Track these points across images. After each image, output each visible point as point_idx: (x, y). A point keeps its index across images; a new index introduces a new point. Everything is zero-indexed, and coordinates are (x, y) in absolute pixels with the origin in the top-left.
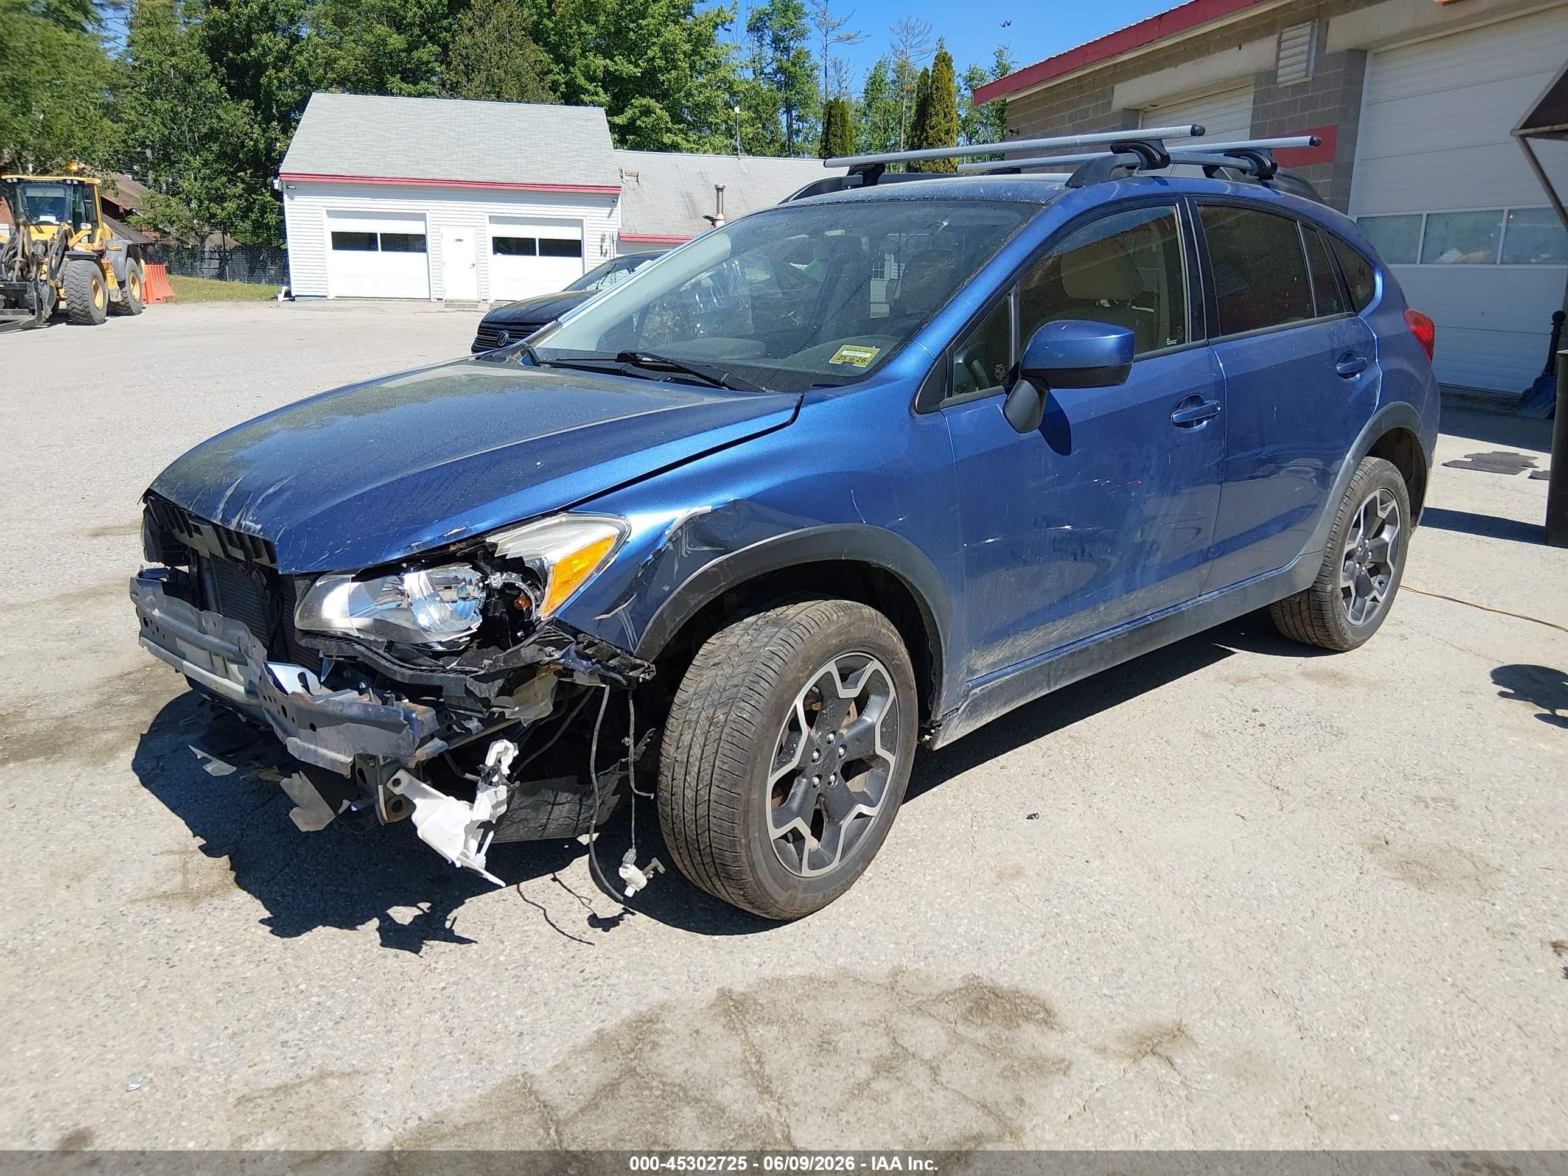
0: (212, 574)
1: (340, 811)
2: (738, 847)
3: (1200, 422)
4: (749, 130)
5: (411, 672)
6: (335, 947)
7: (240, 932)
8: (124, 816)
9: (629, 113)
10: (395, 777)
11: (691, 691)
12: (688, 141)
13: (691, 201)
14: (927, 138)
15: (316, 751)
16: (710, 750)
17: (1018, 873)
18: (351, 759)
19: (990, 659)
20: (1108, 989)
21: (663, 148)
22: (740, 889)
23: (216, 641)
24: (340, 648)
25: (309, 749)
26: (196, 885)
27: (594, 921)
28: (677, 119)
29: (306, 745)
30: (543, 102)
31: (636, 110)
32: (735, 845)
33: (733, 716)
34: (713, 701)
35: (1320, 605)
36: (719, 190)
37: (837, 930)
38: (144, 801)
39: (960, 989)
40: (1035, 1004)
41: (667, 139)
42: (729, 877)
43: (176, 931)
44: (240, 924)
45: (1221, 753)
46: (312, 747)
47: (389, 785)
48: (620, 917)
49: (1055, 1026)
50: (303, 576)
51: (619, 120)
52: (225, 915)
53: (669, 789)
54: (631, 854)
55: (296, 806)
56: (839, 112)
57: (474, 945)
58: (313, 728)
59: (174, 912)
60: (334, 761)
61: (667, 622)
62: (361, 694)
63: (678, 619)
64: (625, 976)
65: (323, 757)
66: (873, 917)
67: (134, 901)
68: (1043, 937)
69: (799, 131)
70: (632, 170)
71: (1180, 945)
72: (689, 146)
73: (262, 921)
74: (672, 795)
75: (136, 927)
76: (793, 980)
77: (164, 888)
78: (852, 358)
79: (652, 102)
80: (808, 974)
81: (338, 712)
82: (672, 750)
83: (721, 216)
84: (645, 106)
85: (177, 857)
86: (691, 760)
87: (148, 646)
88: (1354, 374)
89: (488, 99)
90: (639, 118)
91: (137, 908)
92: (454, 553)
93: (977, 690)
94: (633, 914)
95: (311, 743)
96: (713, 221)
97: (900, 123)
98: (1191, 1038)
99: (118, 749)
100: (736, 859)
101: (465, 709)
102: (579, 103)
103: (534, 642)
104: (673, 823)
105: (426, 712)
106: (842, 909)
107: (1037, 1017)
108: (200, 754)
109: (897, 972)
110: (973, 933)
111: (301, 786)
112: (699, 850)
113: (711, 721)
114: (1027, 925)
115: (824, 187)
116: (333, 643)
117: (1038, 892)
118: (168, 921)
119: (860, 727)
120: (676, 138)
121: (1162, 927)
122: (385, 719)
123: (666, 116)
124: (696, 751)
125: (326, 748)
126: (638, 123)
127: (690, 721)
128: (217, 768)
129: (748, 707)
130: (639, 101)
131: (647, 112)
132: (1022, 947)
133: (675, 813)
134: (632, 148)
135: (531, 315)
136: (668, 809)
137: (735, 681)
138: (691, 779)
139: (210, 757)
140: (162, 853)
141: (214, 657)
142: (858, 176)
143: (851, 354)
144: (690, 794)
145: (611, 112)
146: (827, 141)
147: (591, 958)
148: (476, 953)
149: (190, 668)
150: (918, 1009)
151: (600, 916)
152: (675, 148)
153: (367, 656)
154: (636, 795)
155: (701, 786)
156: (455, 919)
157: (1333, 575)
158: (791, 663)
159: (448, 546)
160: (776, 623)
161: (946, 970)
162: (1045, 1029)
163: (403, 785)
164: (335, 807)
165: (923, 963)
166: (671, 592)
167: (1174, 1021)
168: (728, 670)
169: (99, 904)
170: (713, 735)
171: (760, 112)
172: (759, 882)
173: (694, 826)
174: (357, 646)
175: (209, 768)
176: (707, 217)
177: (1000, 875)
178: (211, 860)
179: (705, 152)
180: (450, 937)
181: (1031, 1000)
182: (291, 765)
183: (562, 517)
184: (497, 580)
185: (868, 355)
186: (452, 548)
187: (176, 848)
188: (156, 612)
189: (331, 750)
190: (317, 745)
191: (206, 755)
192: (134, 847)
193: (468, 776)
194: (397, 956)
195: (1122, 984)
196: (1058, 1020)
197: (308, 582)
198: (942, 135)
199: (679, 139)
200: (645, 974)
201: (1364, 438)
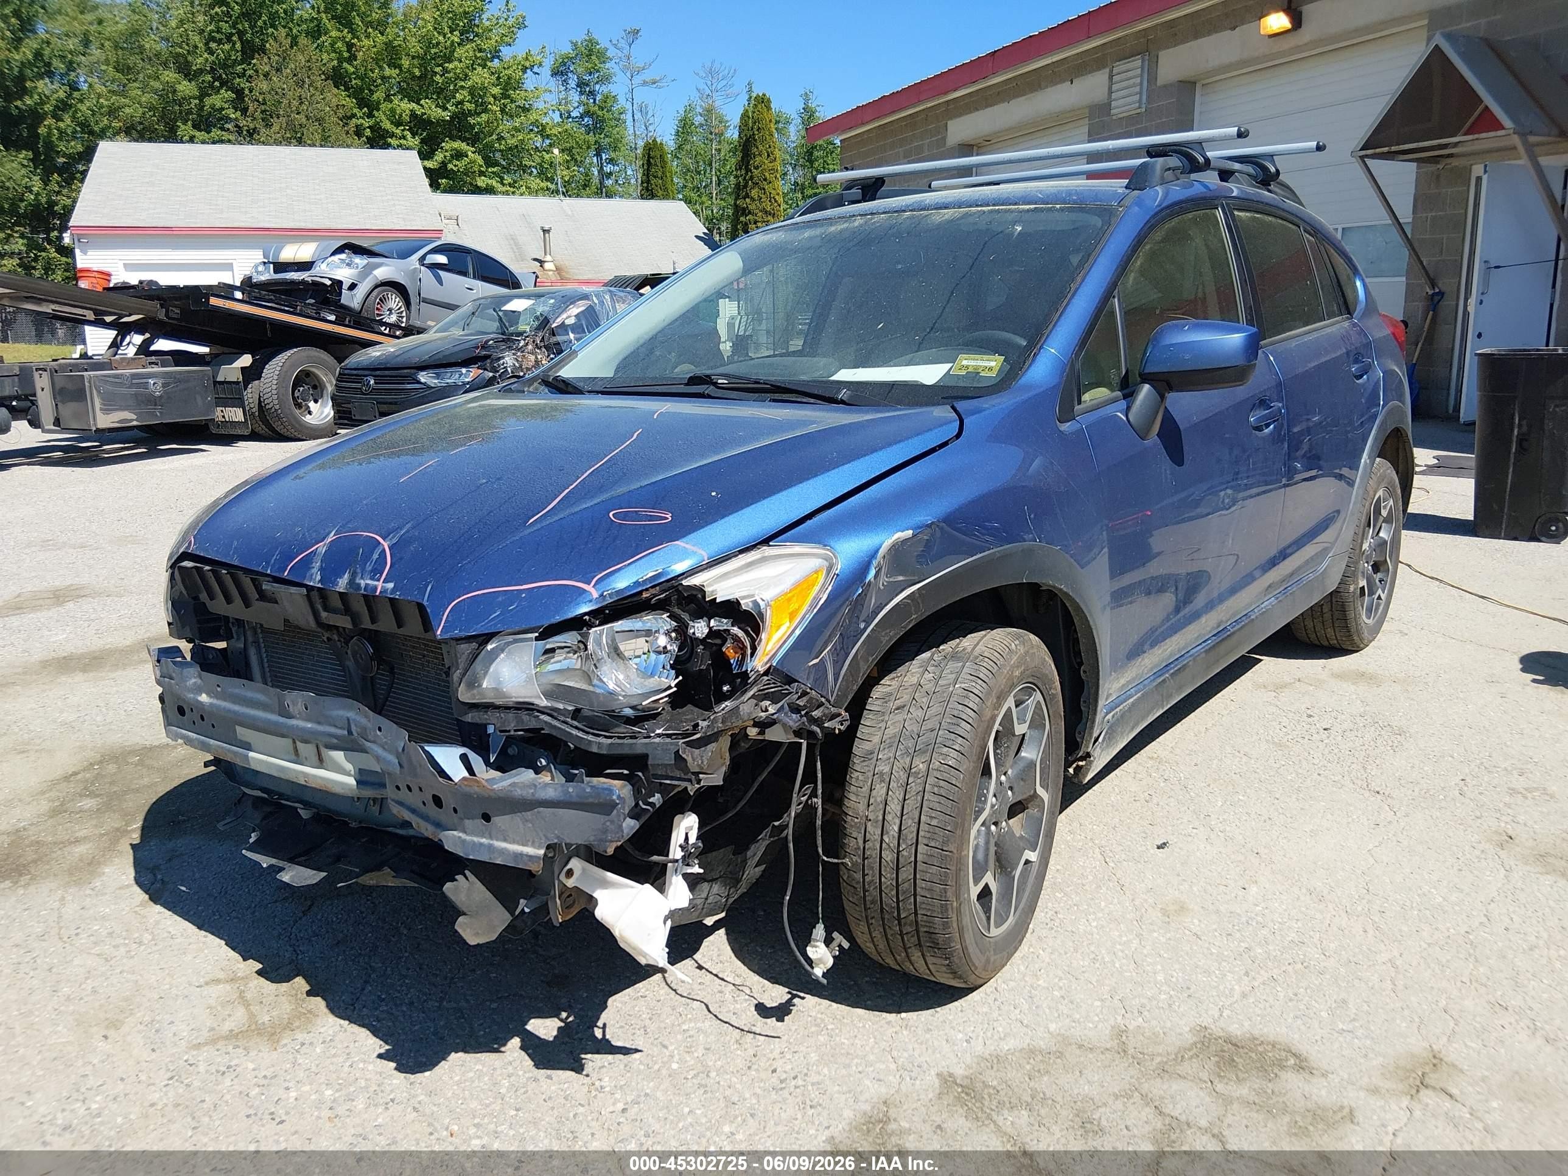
0: (258, 648)
1: (517, 913)
2: (950, 912)
3: (1268, 425)
4: (565, 173)
5: (609, 741)
6: (471, 1074)
7: (346, 1069)
8: (140, 943)
9: (439, 156)
10: (568, 867)
11: (876, 739)
12: (503, 185)
13: (516, 244)
14: (752, 178)
15: (490, 846)
16: (912, 804)
17: (1182, 909)
18: (542, 852)
19: (1123, 681)
20: (1343, 1023)
21: (477, 190)
22: (946, 958)
23: (309, 725)
24: (520, 721)
25: (481, 844)
26: (266, 1018)
27: (763, 1010)
28: (489, 162)
29: (475, 839)
30: (348, 146)
31: (447, 154)
32: (947, 910)
33: (935, 764)
34: (907, 748)
35: (1343, 606)
36: (546, 231)
37: (1030, 992)
38: (157, 923)
39: (1195, 1043)
40: (1280, 1050)
41: (481, 182)
42: (935, 945)
43: (265, 1077)
44: (341, 1059)
45: (1304, 763)
46: (484, 840)
47: (562, 877)
48: (789, 1003)
49: (1314, 1071)
50: (469, 639)
51: (430, 164)
52: (318, 1050)
53: (861, 852)
54: (819, 931)
55: (465, 914)
56: (658, 154)
57: (637, 1056)
58: (487, 818)
59: (253, 1054)
60: (518, 856)
61: (862, 663)
62: (537, 773)
63: (871, 659)
64: (825, 1071)
65: (502, 852)
66: (1060, 973)
67: (198, 1046)
68: (1247, 974)
69: (611, 174)
70: (451, 214)
71: (1384, 967)
72: (504, 189)
73: (380, 1056)
74: (864, 859)
75: (213, 1078)
76: (1012, 1054)
77: (228, 1026)
78: (976, 368)
79: (464, 146)
80: (1025, 1046)
81: (529, 797)
82: (862, 807)
83: (548, 258)
84: (455, 149)
85: (228, 987)
86: (889, 817)
87: (183, 737)
88: (1361, 376)
89: (289, 144)
90: (450, 162)
91: (205, 1053)
92: (649, 599)
93: (1109, 716)
94: (803, 998)
95: (483, 836)
96: (541, 262)
97: (710, 165)
98: (1454, 1066)
99: (99, 863)
100: (946, 925)
101: (672, 778)
102: (387, 146)
103: (753, 697)
104: (865, 891)
105: (623, 786)
106: (1022, 968)
107: (1289, 1063)
108: (265, 861)
109: (1120, 1033)
110: (1174, 980)
111: (469, 889)
112: (899, 919)
113: (909, 771)
114: (1224, 964)
115: (828, 203)
116: (511, 715)
117: (1214, 927)
118: (251, 1066)
119: (1021, 765)
120: (490, 182)
121: (1357, 950)
122: (591, 800)
123: (480, 160)
124: (894, 807)
125: (505, 840)
126: (450, 166)
127: (882, 774)
128: (294, 875)
129: (954, 754)
130: (449, 145)
131: (459, 155)
132: (1232, 989)
133: (867, 879)
134: (445, 191)
135: (398, 359)
136: (858, 876)
137: (928, 725)
138: (890, 839)
139: (281, 864)
140: (207, 984)
141: (299, 745)
142: (856, 192)
143: (972, 363)
144: (888, 856)
145: (424, 156)
146: (648, 182)
147: (776, 1054)
148: (641, 1063)
149: (262, 761)
150: (1163, 1071)
151: (770, 1004)
152: (489, 191)
153: (555, 727)
154: (824, 863)
155: (903, 846)
156: (605, 1025)
157: (1354, 575)
158: (988, 699)
159: (641, 593)
160: (954, 656)
161: (1169, 1024)
162: (1307, 1076)
163: (576, 874)
164: (511, 910)
165: (1140, 1019)
166: (865, 629)
167: (1425, 1049)
168: (918, 714)
169: (154, 1055)
170: (915, 787)
171: (572, 157)
172: (964, 949)
173: (894, 892)
174: (542, 717)
175: (286, 877)
176: (535, 260)
177: (1165, 912)
178: (273, 986)
179: (522, 195)
180: (606, 1047)
181: (1274, 1046)
182: (455, 865)
183: (766, 551)
184: (700, 629)
185: (993, 364)
186: (645, 595)
187: (221, 975)
188: (204, 698)
189: (514, 842)
190: (491, 838)
191: (274, 861)
192: (168, 980)
193: (655, 858)
194: (549, 1077)
195: (1353, 1016)
196: (1315, 1066)
197: (474, 645)
198: (767, 174)
199: (494, 183)
200: (847, 1066)
201: (1376, 439)
